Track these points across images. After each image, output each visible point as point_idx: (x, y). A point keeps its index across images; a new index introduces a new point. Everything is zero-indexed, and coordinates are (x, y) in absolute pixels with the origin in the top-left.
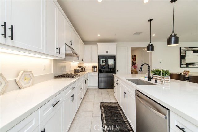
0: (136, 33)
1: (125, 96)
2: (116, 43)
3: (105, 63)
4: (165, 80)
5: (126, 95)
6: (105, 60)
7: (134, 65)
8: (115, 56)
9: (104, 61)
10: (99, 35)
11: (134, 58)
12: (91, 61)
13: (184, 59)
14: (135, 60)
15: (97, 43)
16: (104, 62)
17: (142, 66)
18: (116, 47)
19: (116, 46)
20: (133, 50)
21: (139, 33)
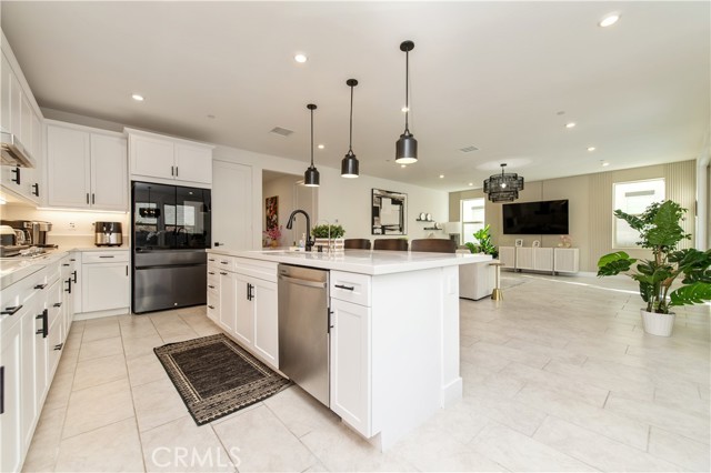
0: (277, 130)
1: (250, 296)
2: (214, 147)
3: (154, 221)
4: (337, 245)
5: (254, 292)
6: (153, 206)
7: (272, 227)
8: (208, 192)
9: (149, 210)
10: (138, 98)
11: (272, 205)
12: (91, 199)
13: (378, 215)
14: (276, 213)
15: (126, 129)
16: (150, 215)
17: (292, 217)
18: (213, 160)
19: (213, 156)
20: (269, 179)
21: (287, 133)
